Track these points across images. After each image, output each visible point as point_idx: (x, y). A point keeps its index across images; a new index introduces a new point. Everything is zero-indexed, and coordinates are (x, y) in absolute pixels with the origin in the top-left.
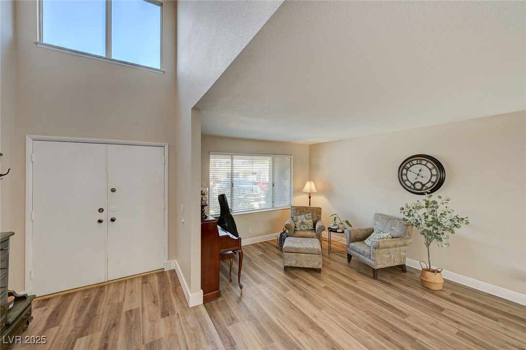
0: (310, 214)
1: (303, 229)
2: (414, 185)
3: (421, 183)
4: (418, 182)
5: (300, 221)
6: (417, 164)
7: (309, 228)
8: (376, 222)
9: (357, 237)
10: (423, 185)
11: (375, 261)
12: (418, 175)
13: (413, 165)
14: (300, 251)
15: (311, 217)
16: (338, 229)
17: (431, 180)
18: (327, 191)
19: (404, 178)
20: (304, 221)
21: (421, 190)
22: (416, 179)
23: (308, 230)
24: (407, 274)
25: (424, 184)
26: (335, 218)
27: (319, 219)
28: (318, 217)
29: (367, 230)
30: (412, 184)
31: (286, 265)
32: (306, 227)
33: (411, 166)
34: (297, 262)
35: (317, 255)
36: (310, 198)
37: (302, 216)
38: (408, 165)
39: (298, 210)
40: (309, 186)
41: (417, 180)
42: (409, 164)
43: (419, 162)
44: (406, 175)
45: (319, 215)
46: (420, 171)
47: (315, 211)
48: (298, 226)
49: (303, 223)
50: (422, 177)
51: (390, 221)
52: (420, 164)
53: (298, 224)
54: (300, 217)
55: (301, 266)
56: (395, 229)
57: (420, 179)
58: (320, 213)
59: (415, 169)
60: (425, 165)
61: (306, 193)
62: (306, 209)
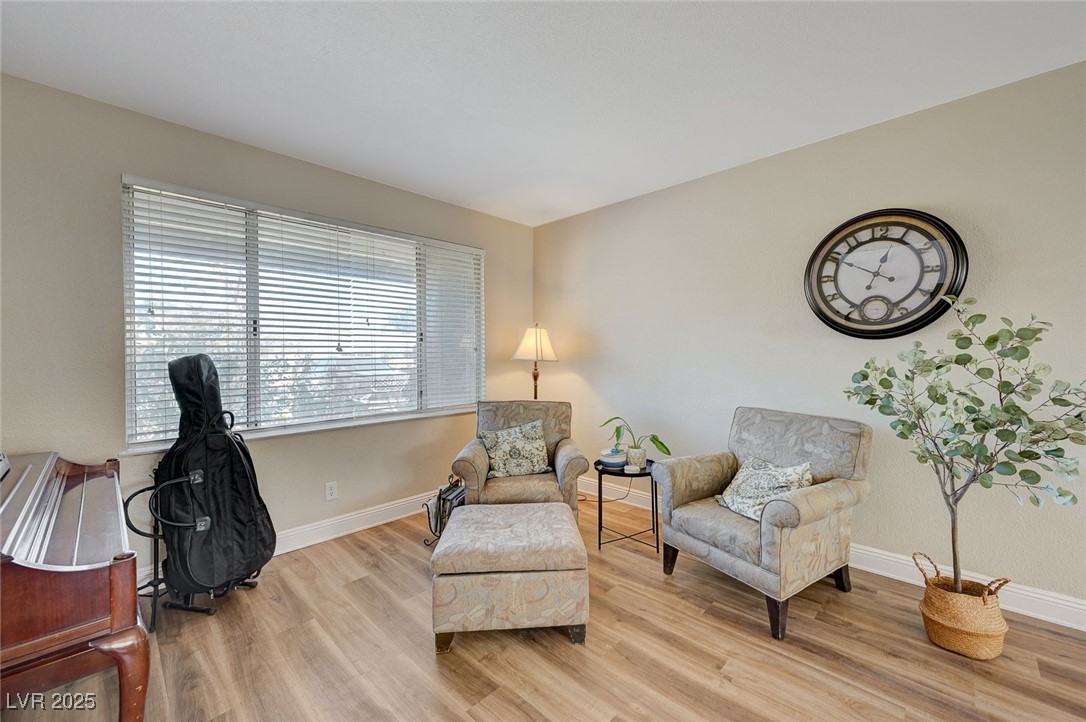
0: (538, 423)
1: (516, 471)
2: (860, 307)
3: (884, 299)
4: (876, 298)
5: (506, 448)
6: (873, 239)
7: (537, 469)
8: (745, 435)
9: (695, 485)
10: (892, 305)
11: (778, 574)
12: (876, 274)
13: (860, 244)
14: (502, 565)
15: (540, 432)
16: (627, 463)
17: (922, 287)
18: (587, 358)
19: (829, 289)
20: (519, 445)
21: (884, 321)
22: (869, 287)
23: (532, 474)
24: (852, 596)
25: (894, 299)
26: (618, 430)
27: (565, 436)
28: (562, 431)
29: (718, 460)
30: (853, 305)
31: (445, 628)
32: (526, 466)
33: (851, 249)
34: (489, 612)
35: (571, 573)
36: (536, 378)
37: (512, 431)
38: (842, 248)
39: (500, 412)
40: (534, 342)
41: (872, 293)
42: (844, 244)
43: (878, 233)
44: (835, 279)
45: (564, 426)
46: (884, 260)
47: (551, 413)
48: (498, 463)
49: (514, 453)
50: (892, 279)
51: (795, 427)
52: (884, 238)
53: (498, 456)
54: (505, 432)
55: (508, 626)
56: (820, 450)
57: (881, 288)
58: (567, 419)
59: (868, 256)
60: (901, 241)
61: (523, 363)
62: (525, 408)
